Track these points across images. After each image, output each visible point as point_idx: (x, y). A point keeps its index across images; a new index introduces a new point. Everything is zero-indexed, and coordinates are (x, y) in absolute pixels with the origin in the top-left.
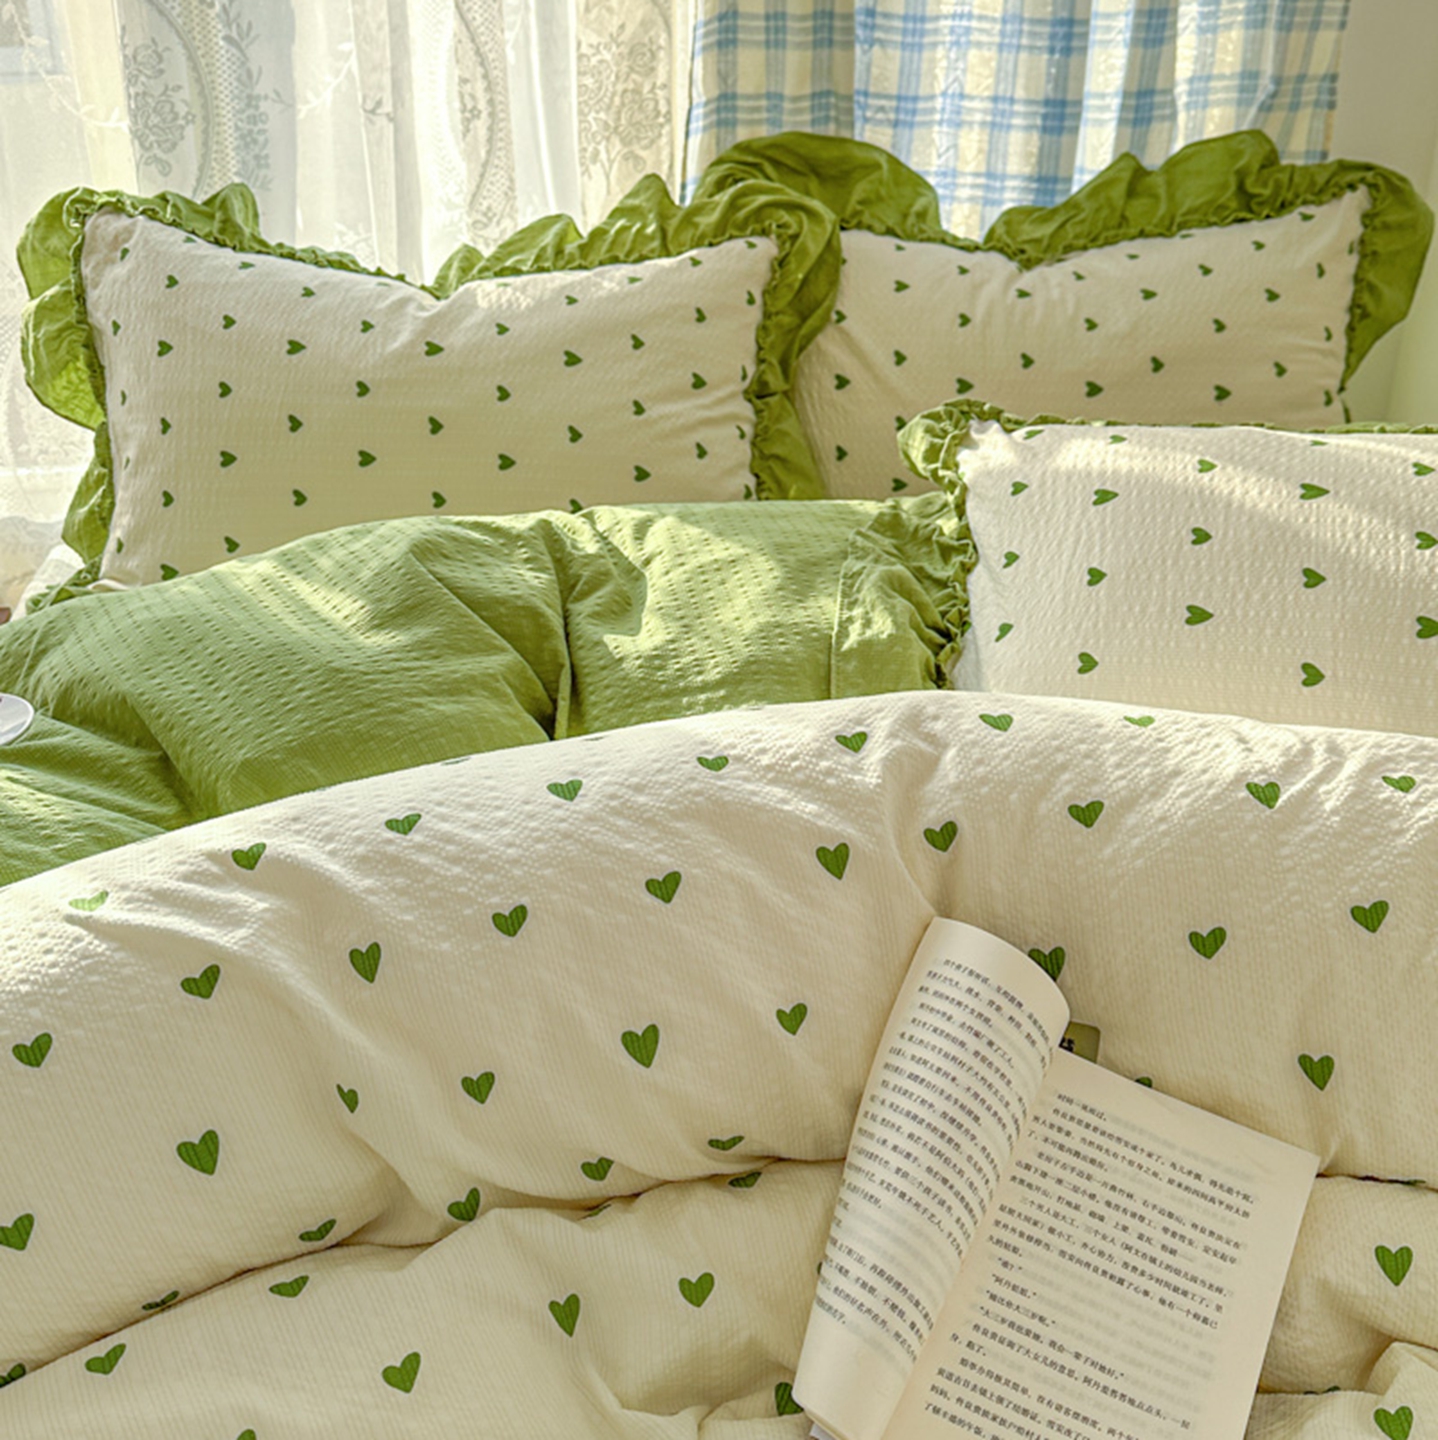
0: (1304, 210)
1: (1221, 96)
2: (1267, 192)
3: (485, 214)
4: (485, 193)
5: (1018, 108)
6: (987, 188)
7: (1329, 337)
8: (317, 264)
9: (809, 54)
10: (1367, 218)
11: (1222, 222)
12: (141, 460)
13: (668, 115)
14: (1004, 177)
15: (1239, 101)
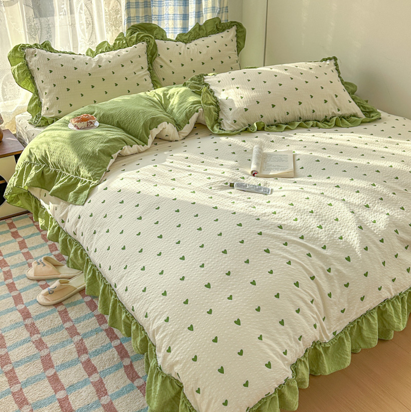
0: (228, 30)
1: (209, 11)
2: (221, 28)
3: (92, 42)
4: (91, 39)
5: (178, 16)
6: (174, 30)
7: (235, 51)
9: (143, 9)
10: (237, 31)
11: (215, 34)
12: (50, 92)
13: (122, 22)
14: (177, 28)
15: (212, 12)
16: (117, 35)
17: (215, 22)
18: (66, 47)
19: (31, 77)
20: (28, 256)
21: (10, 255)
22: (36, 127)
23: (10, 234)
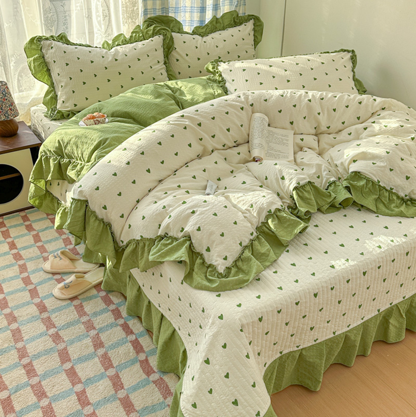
0: (246, 24)
1: (227, 4)
2: (238, 21)
3: (108, 35)
4: (108, 31)
5: (195, 8)
6: (191, 23)
9: (161, 1)
11: (232, 27)
12: (66, 85)
13: (138, 14)
14: (194, 21)
15: (230, 5)
16: (134, 28)
17: (233, 15)
18: (81, 39)
19: (47, 69)
20: (42, 249)
21: (25, 248)
22: (52, 120)
23: (24, 227)
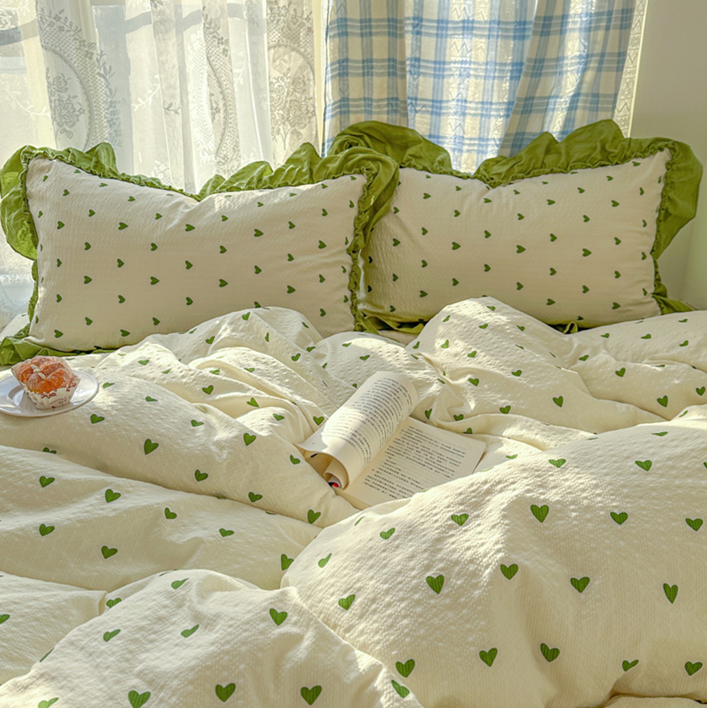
0: (635, 160)
2: (616, 151)
3: (223, 159)
4: (223, 149)
7: (645, 225)
8: (140, 184)
9: (386, 78)
10: (669, 165)
12: (49, 277)
13: (313, 112)
17: (601, 133)
